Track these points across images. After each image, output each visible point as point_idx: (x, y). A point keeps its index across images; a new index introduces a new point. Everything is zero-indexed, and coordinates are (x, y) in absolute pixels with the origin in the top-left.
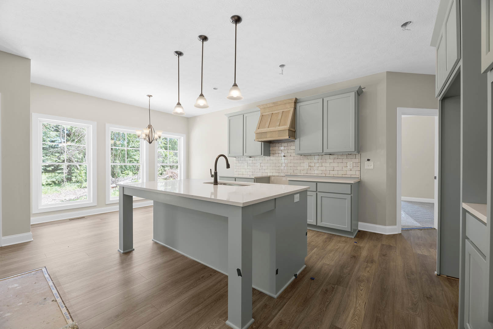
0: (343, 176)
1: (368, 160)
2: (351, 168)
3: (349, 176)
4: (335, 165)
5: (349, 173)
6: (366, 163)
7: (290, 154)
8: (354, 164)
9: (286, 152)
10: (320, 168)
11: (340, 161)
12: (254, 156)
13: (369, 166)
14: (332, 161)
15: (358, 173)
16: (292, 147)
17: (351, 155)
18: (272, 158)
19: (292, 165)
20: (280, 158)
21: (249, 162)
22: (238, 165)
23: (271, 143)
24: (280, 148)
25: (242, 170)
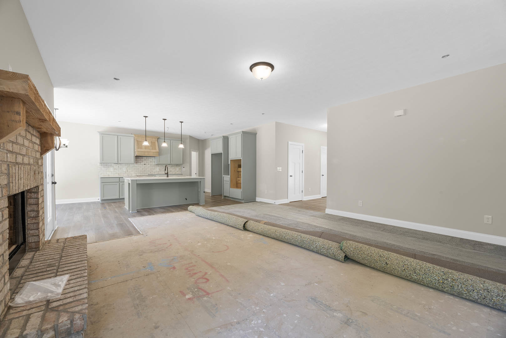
0: (175, 174)
1: (184, 167)
2: (178, 170)
4: (172, 169)
5: (177, 173)
7: (148, 163)
11: (174, 167)
12: (122, 164)
14: (170, 167)
15: (180, 172)
16: (149, 160)
17: (177, 165)
18: (135, 165)
19: (149, 169)
20: (142, 165)
21: (115, 167)
22: (103, 169)
23: (137, 157)
24: (142, 160)
25: (108, 173)
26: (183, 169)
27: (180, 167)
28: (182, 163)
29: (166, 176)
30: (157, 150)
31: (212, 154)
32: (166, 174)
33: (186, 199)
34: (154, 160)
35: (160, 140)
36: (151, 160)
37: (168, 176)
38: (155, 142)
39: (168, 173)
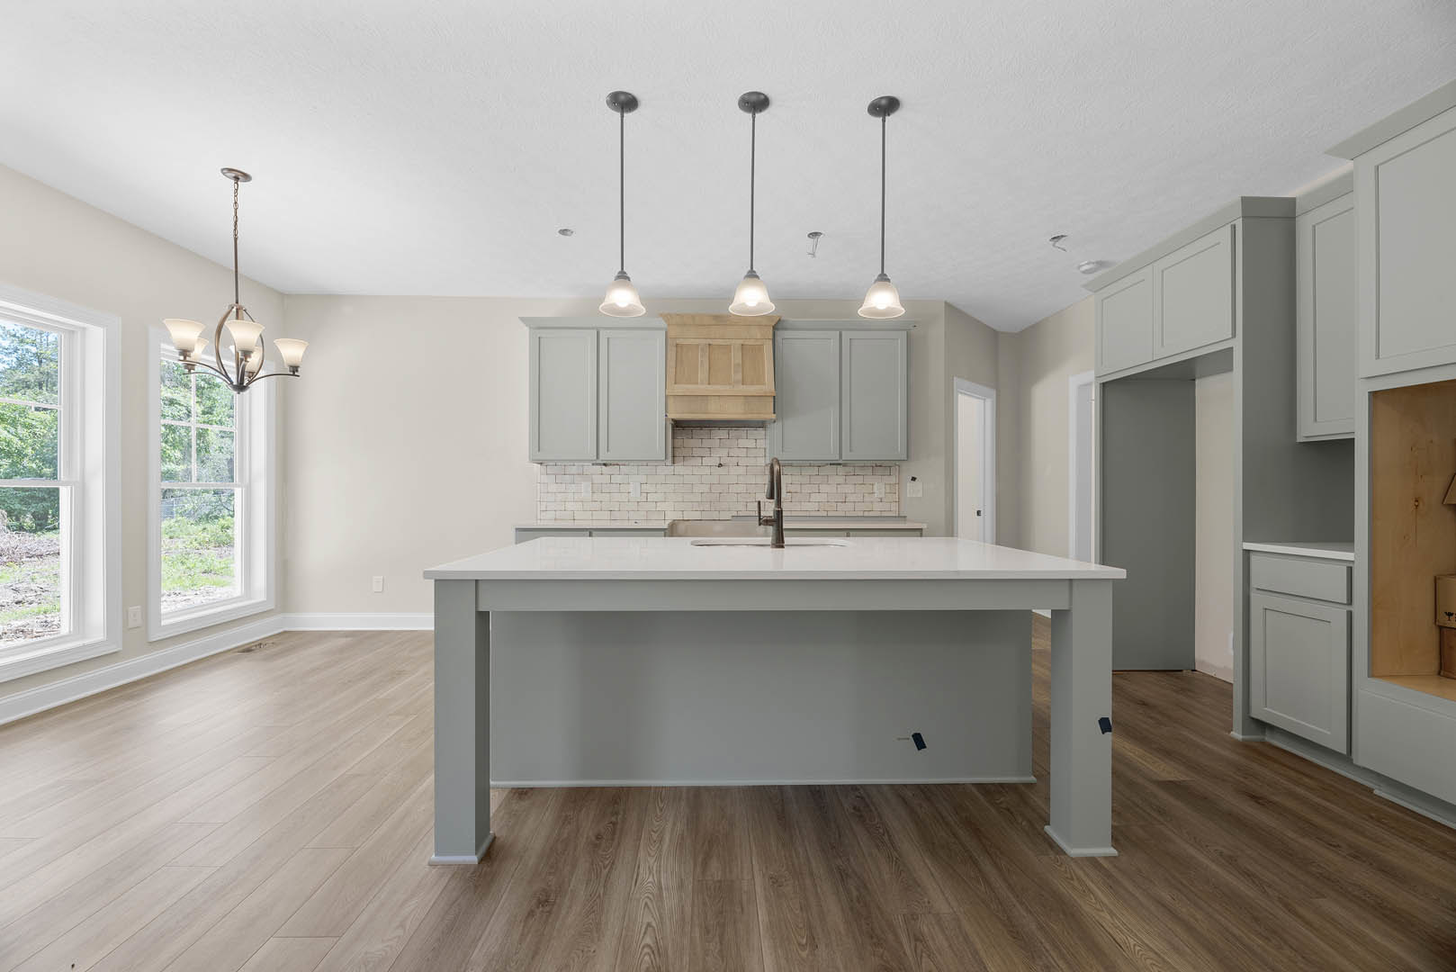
0: (866, 514)
1: (914, 479)
2: (883, 496)
3: (878, 514)
4: (849, 489)
5: (878, 508)
6: (908, 484)
7: (735, 460)
8: (888, 487)
9: (724, 453)
10: (815, 497)
11: (859, 479)
12: (615, 462)
13: (912, 490)
14: (840, 479)
15: (894, 507)
16: (743, 443)
17: (880, 467)
18: (679, 468)
19: (741, 488)
20: (707, 471)
21: (597, 479)
22: (553, 488)
23: (679, 426)
24: (707, 443)
25: (570, 506)
26: (910, 484)
27: (893, 480)
28: (900, 452)
29: (769, 540)
30: (768, 386)
31: (1104, 385)
32: (767, 522)
33: (919, 741)
34: (761, 443)
35: (787, 334)
36: (751, 444)
37: (779, 542)
38: (760, 348)
39: (779, 514)
